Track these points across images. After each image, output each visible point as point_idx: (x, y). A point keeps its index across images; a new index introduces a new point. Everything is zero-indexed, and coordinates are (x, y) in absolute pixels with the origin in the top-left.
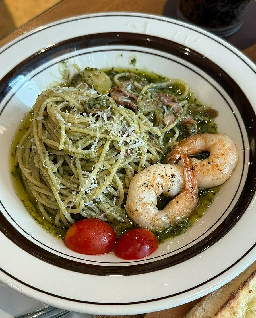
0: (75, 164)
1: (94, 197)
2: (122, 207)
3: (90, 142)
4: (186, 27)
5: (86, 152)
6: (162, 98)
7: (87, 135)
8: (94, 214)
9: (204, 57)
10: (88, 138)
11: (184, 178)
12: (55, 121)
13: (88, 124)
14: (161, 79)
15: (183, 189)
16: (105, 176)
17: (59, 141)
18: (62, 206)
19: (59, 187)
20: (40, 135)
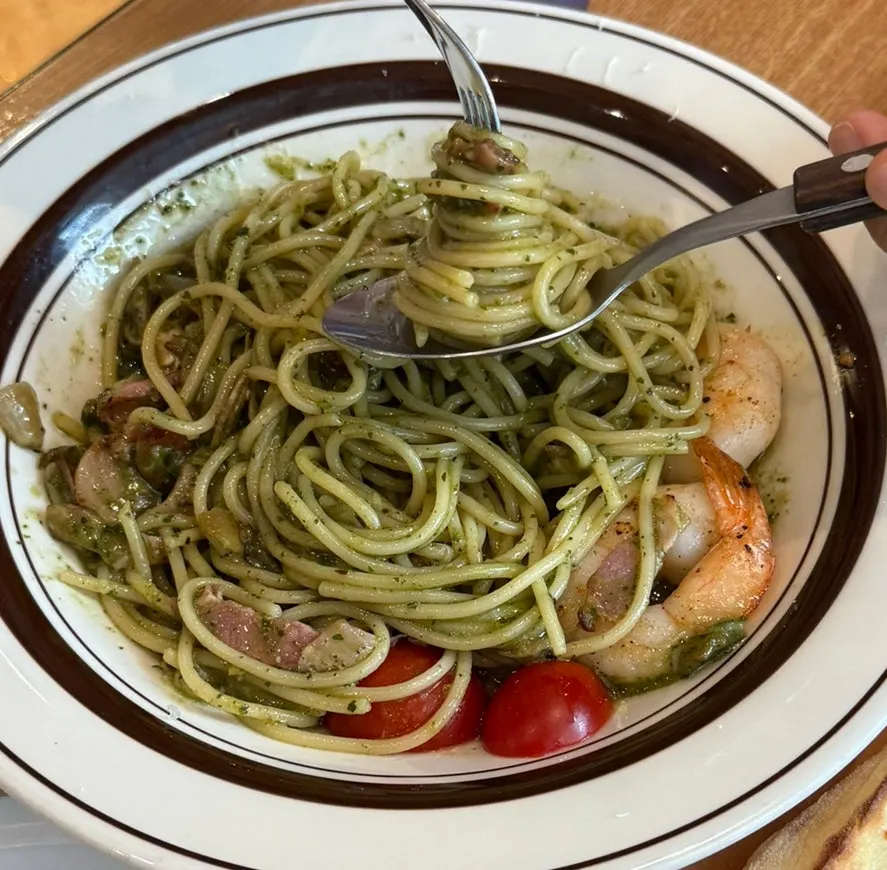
4: (606, 30)
9: (670, 120)
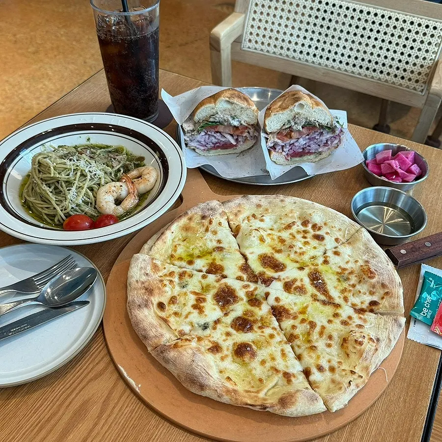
0: (62, 186)
1: (76, 202)
2: (95, 208)
3: (68, 172)
5: (68, 177)
6: (110, 155)
7: (66, 168)
8: (78, 213)
10: (67, 170)
11: (128, 187)
12: (46, 164)
13: (65, 164)
14: (108, 147)
15: (129, 193)
16: (81, 190)
17: (50, 174)
18: (58, 209)
19: (55, 199)
20: (38, 175)
